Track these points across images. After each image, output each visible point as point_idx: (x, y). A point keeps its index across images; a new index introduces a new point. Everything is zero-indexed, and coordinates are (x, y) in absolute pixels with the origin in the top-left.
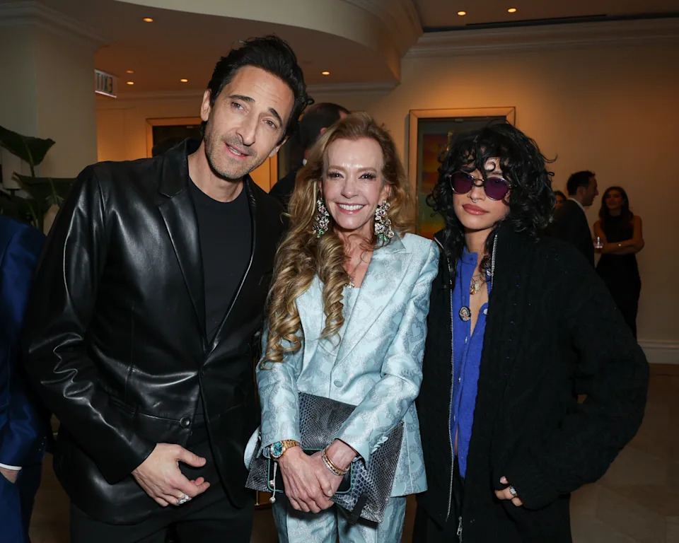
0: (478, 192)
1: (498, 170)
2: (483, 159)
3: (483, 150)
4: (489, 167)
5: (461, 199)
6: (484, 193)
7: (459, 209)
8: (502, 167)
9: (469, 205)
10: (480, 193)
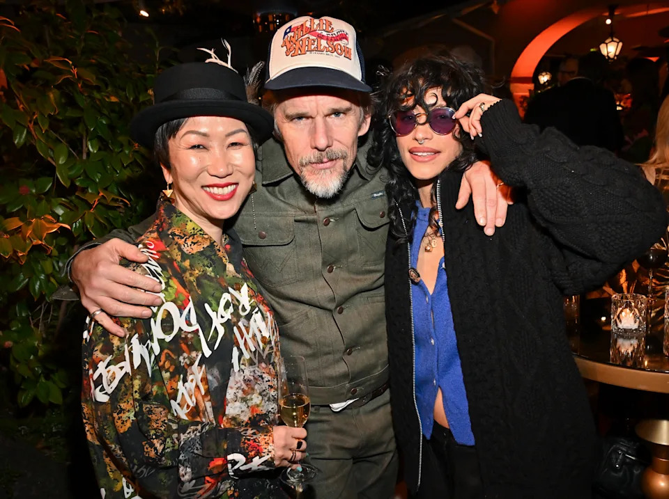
0: (423, 131)
1: (442, 102)
2: (421, 91)
3: (421, 82)
4: (430, 100)
5: (405, 142)
6: (430, 130)
7: (407, 157)
8: (445, 98)
9: (415, 148)
10: (426, 132)
